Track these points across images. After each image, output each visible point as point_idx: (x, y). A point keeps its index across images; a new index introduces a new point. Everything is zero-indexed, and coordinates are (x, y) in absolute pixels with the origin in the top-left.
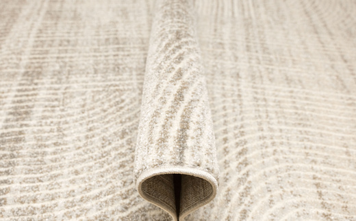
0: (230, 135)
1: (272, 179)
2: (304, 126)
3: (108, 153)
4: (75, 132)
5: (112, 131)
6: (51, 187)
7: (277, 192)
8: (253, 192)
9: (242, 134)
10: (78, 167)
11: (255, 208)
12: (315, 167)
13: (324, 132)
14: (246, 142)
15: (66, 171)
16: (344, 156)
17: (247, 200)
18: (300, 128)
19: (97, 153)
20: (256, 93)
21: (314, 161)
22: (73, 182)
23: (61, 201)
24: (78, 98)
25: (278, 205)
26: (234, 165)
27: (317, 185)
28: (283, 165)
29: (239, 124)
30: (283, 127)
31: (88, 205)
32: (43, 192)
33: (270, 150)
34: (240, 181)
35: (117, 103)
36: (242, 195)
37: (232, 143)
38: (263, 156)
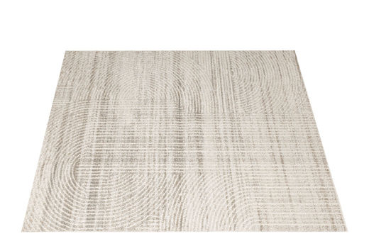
0: (228, 195)
1: (244, 211)
2: (256, 185)
3: (125, 204)
4: (114, 194)
5: (127, 194)
6: (107, 215)
7: (245, 216)
8: (238, 217)
9: (233, 193)
10: (115, 209)
11: (238, 223)
12: (259, 204)
13: (264, 187)
14: (234, 197)
15: (112, 209)
16: (269, 198)
17: (236, 221)
18: (254, 187)
19: (121, 204)
20: (237, 170)
21: (258, 202)
22: (114, 214)
23: (110, 220)
24: (115, 176)
25: (246, 221)
26: (231, 208)
27: (258, 211)
28: (247, 205)
29: (231, 188)
30: (248, 187)
31: (118, 223)
32: (105, 217)
33: (243, 199)
34: (233, 214)
35: (130, 180)
36: (234, 219)
37: (229, 198)
38: (241, 202)
